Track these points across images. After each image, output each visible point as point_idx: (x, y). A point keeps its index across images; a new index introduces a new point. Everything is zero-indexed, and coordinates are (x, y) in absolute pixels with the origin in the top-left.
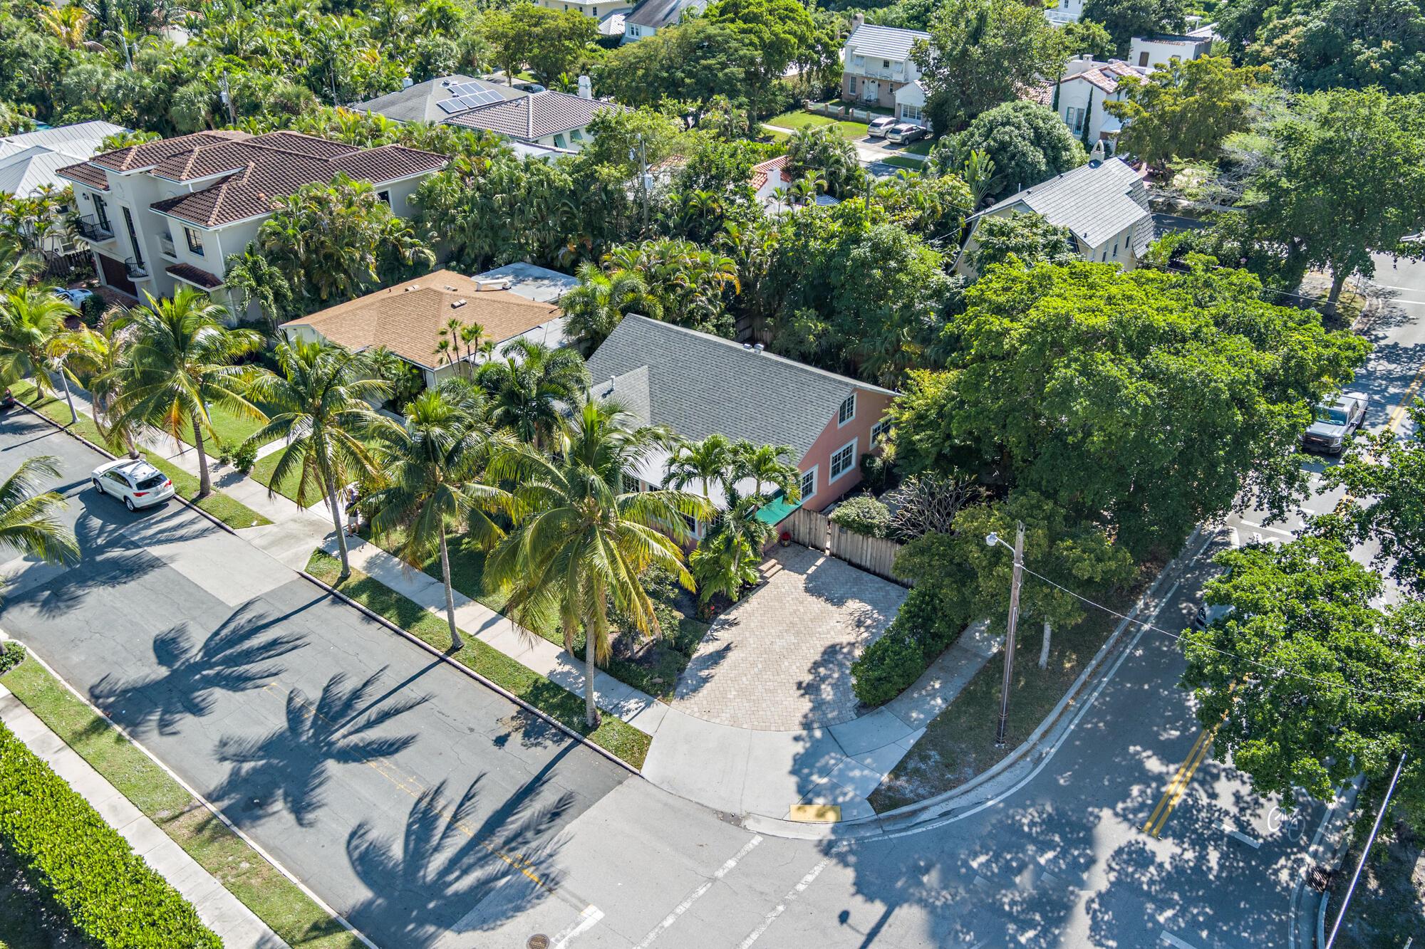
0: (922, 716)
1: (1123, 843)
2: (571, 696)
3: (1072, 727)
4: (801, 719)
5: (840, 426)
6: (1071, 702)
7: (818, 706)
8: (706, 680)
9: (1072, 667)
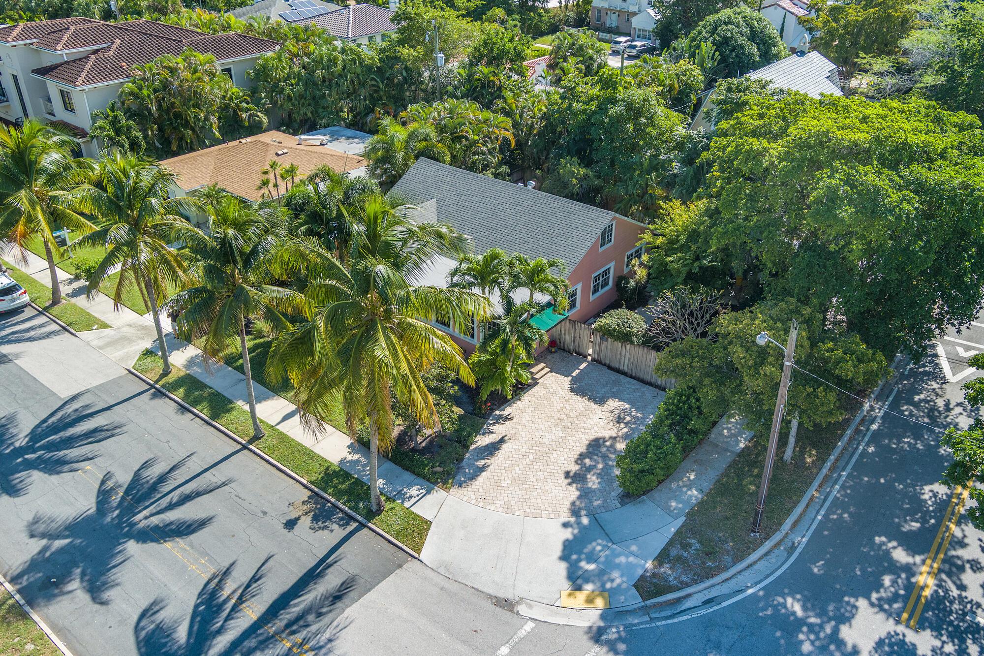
0: (680, 506)
1: (883, 635)
2: (359, 482)
3: (819, 517)
4: (569, 506)
5: (601, 250)
6: (816, 494)
7: (585, 494)
8: (483, 469)
9: (813, 462)
